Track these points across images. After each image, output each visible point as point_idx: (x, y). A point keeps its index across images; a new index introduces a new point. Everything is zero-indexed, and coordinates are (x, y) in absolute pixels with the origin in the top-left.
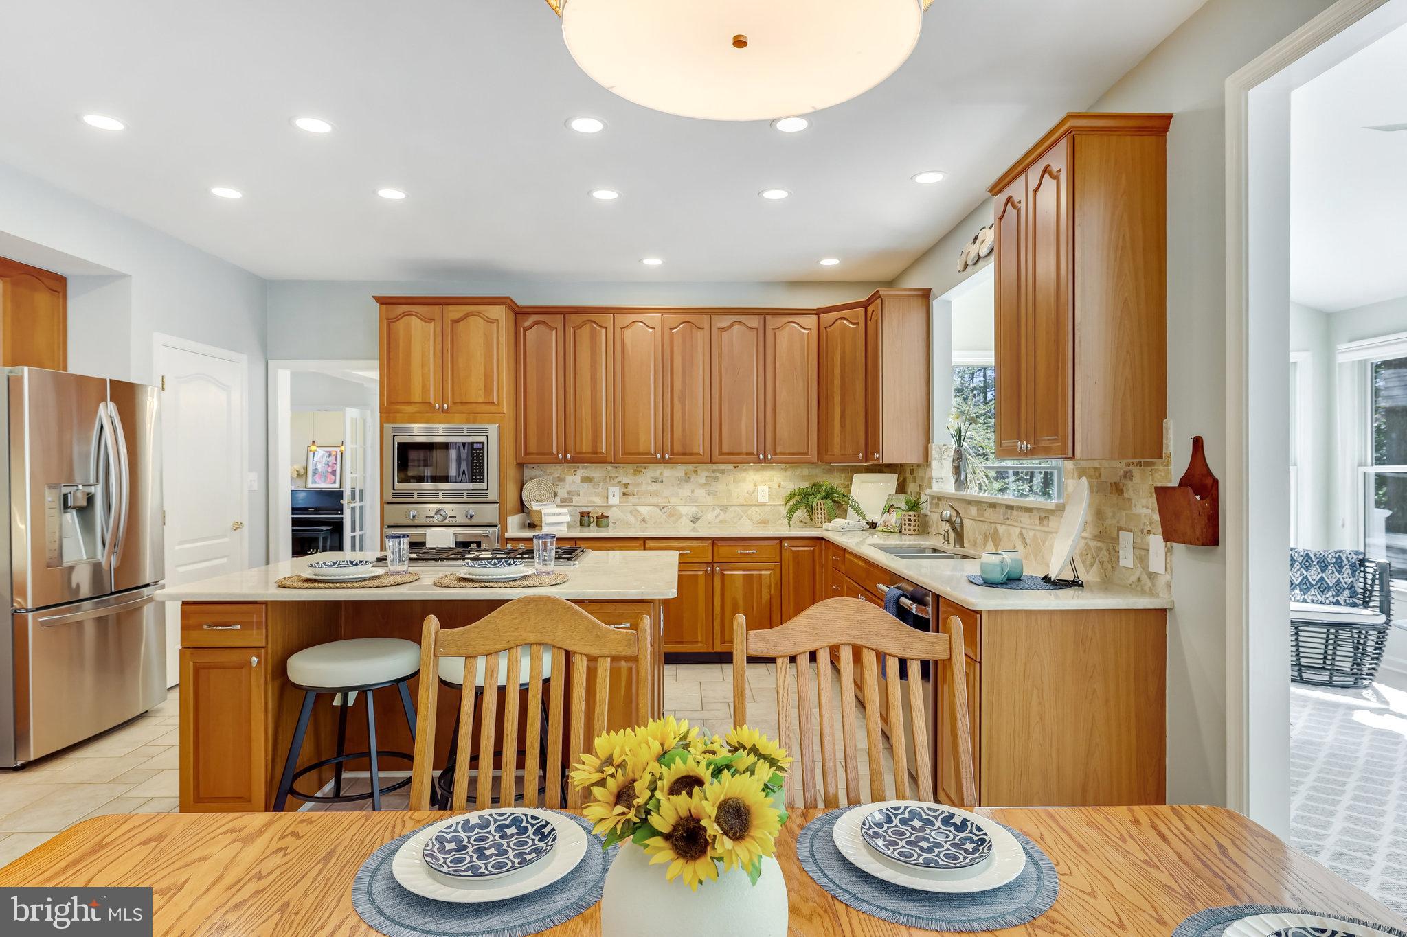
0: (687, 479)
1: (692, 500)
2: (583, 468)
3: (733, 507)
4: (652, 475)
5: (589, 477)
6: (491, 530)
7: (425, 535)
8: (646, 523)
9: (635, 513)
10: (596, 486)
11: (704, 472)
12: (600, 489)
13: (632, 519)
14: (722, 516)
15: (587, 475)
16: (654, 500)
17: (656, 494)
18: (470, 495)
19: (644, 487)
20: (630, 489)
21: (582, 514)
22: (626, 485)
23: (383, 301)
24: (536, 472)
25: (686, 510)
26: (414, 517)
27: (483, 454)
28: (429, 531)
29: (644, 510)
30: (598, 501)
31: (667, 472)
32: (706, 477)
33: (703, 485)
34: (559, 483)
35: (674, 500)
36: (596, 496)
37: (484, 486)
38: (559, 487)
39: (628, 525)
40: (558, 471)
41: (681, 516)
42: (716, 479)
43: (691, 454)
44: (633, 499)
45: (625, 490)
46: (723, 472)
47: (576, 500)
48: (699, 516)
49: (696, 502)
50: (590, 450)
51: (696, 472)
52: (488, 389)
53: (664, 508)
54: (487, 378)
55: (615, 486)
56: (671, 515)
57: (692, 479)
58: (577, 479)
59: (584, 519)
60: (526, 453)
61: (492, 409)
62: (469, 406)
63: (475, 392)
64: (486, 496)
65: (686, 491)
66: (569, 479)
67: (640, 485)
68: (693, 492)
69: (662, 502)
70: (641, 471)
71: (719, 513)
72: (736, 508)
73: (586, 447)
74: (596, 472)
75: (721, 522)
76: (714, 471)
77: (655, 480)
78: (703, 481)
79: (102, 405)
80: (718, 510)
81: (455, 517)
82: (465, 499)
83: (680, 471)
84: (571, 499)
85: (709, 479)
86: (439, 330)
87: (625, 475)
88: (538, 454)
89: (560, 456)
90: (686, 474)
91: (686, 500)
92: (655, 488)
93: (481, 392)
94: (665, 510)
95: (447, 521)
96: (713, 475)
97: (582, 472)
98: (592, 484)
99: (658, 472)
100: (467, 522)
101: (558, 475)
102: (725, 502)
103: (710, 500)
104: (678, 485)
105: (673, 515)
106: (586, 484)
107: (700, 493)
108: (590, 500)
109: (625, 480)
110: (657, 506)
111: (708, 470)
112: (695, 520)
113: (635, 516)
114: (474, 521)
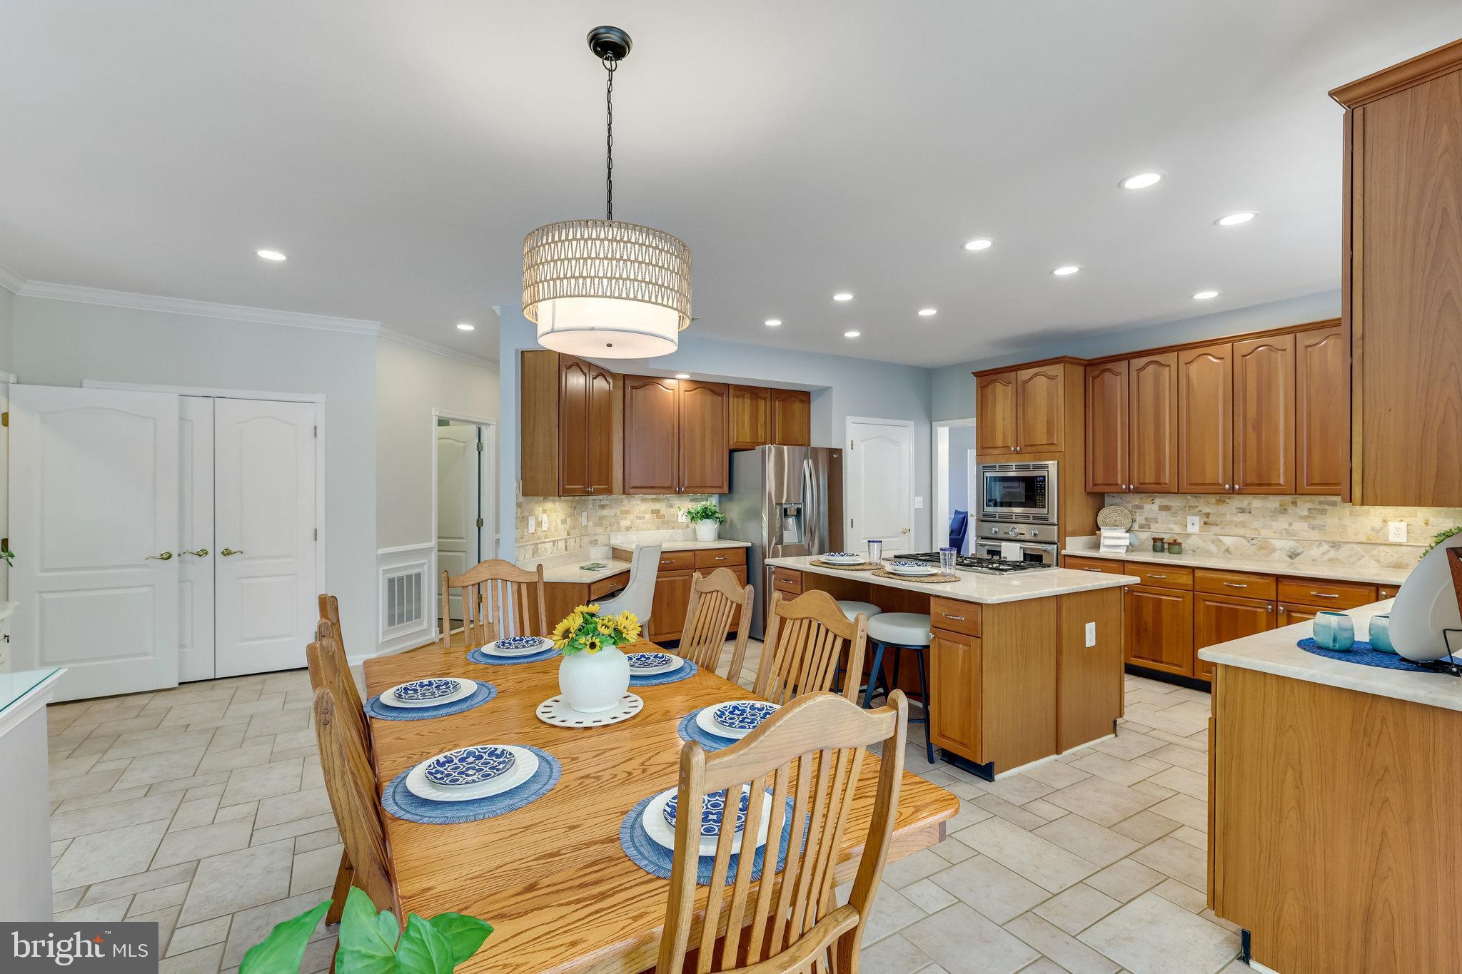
0: (1284, 511)
1: (1289, 534)
2: (1160, 498)
3: (1348, 546)
4: (1238, 506)
5: (1167, 506)
6: (1049, 547)
7: (1000, 546)
8: (1231, 554)
9: (1217, 542)
10: (1174, 515)
11: (1305, 505)
12: (1179, 518)
13: (1213, 548)
14: (1332, 554)
15: (1165, 504)
16: (1241, 531)
17: (1243, 525)
18: (1035, 518)
19: (1228, 517)
20: (1212, 519)
21: (1155, 540)
22: (1208, 515)
23: (978, 374)
24: (1116, 500)
25: (1283, 544)
26: (996, 532)
27: (1045, 485)
28: (1004, 544)
29: (1228, 541)
30: (1177, 529)
31: (1256, 503)
32: (1309, 509)
33: (1303, 518)
34: (1137, 510)
35: (1265, 533)
36: (1174, 524)
37: (1045, 511)
38: (1137, 514)
39: (1208, 554)
40: (1136, 500)
41: (1274, 550)
42: (1323, 512)
43: (1269, 485)
44: (1215, 529)
45: (1206, 520)
46: (1334, 504)
47: (1154, 527)
48: (1298, 551)
49: (1294, 535)
50: (1153, 481)
51: (1294, 503)
52: (1050, 433)
53: (1252, 539)
54: (1050, 423)
55: (1194, 514)
56: (1261, 548)
57: (1289, 511)
58: (1155, 507)
59: (1159, 545)
60: (1095, 485)
61: (1052, 448)
62: (1036, 447)
63: (1041, 437)
64: (1046, 519)
65: (1282, 523)
66: (1148, 507)
67: (1224, 515)
68: (1290, 524)
69: (1250, 534)
70: (1224, 501)
71: (1329, 551)
72: (1354, 546)
73: (1149, 477)
74: (1175, 502)
75: (1330, 560)
76: (1320, 503)
77: (1242, 511)
78: (1305, 513)
79: (805, 462)
80: (1326, 547)
81: (1024, 534)
82: (1031, 521)
83: (1274, 502)
84: (1149, 525)
85: (1314, 512)
86: (1015, 390)
87: (1208, 505)
88: (1104, 484)
89: (1124, 487)
90: (1281, 505)
91: (1281, 533)
92: (1242, 519)
93: (1045, 436)
94: (1254, 542)
95: (1018, 537)
96: (1319, 507)
97: (1160, 501)
98: (1171, 512)
99: (1246, 502)
100: (1034, 539)
101: (1137, 503)
102: (1338, 538)
103: (1315, 535)
104: (1271, 516)
105: (1264, 549)
106: (1165, 512)
107: (1301, 527)
108: (1167, 528)
109: (1207, 510)
110: (1244, 537)
111: (1313, 502)
112: (1293, 555)
113: (1217, 546)
114: (1039, 538)
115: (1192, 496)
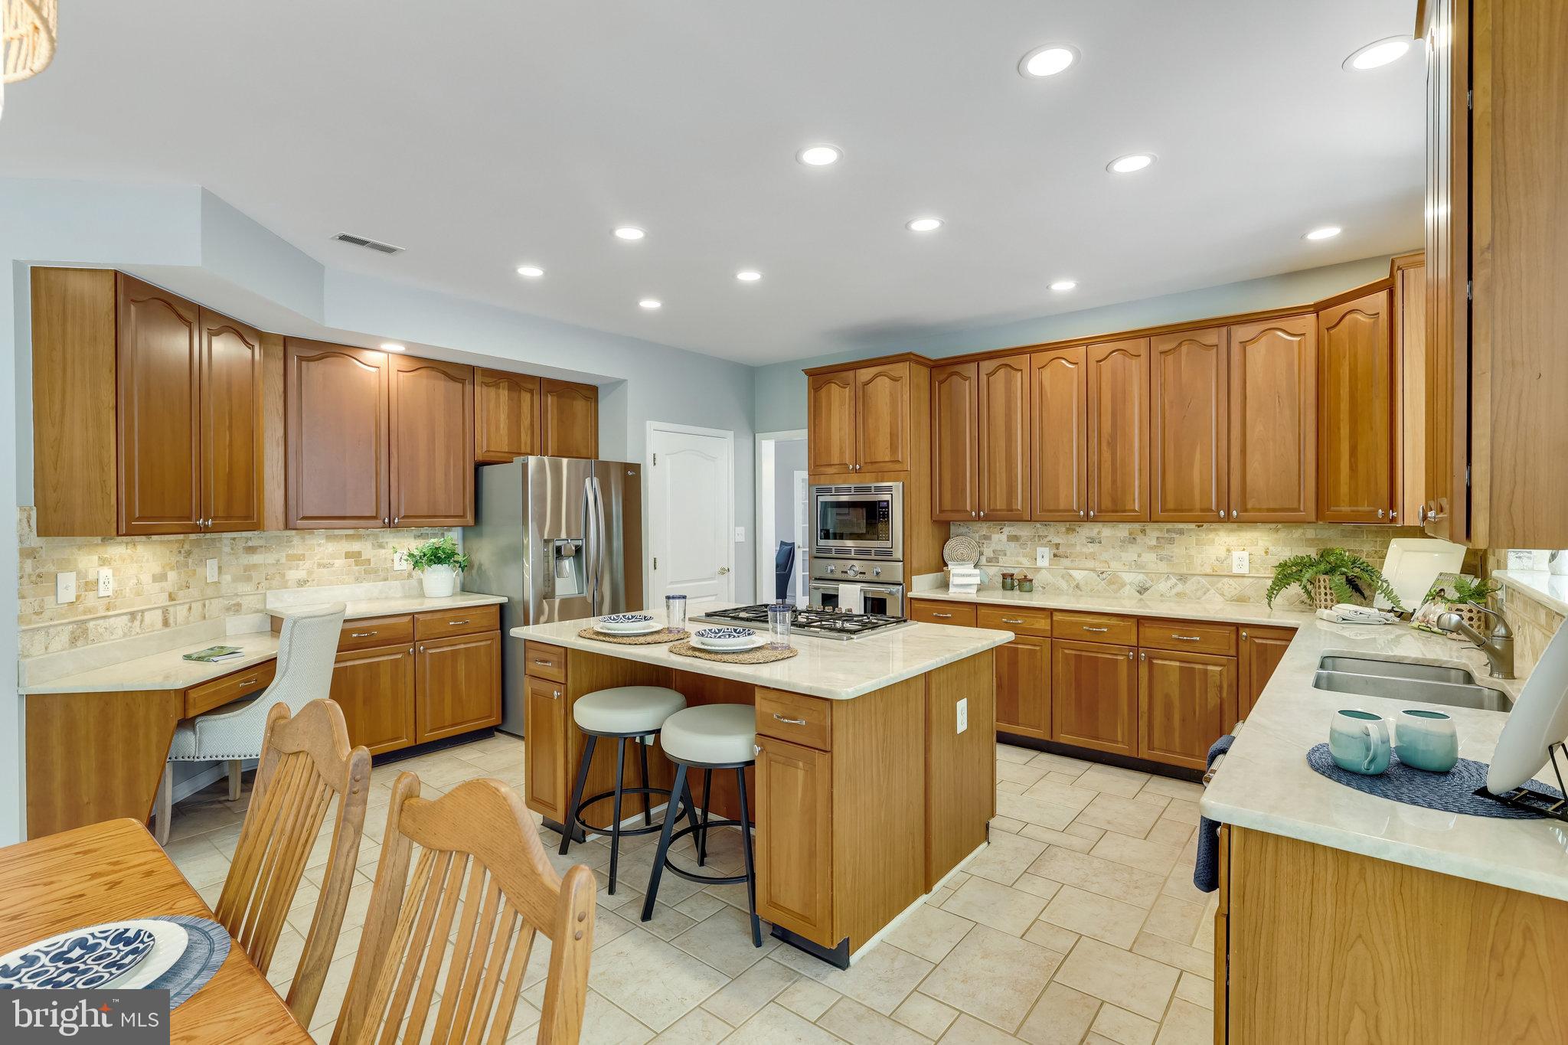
0: (1133, 540)
1: (1138, 566)
2: (1009, 526)
3: (1194, 579)
4: (1088, 535)
5: (1015, 536)
6: (894, 589)
7: (837, 589)
8: (1081, 590)
9: (1067, 577)
10: (1023, 545)
11: (1154, 532)
12: (1028, 550)
13: (1064, 585)
14: (1180, 587)
15: (1014, 533)
16: (1090, 564)
17: (1093, 557)
18: (876, 553)
19: (1078, 548)
20: (1062, 550)
21: (1004, 576)
22: (1057, 546)
23: (811, 373)
24: (963, 530)
25: (1131, 578)
26: (832, 571)
27: (888, 511)
28: (842, 586)
29: (1078, 575)
30: (1026, 562)
31: (1106, 531)
32: (1158, 538)
33: (1151, 548)
34: (985, 541)
35: (1115, 565)
36: (1024, 556)
37: (888, 544)
38: (985, 546)
39: (1059, 593)
40: (983, 529)
41: (1123, 585)
42: (1171, 541)
43: (1124, 511)
44: (1066, 562)
45: (1055, 551)
46: (1181, 532)
47: (1002, 560)
48: (1147, 586)
49: (1143, 568)
50: (1004, 507)
51: (1143, 531)
52: (893, 447)
53: (1102, 573)
54: (893, 436)
55: (1042, 545)
56: (1111, 583)
57: (1139, 540)
58: (1004, 537)
59: (1009, 582)
60: (941, 511)
61: (898, 467)
62: (877, 465)
63: (883, 453)
64: (890, 554)
65: (1131, 554)
66: (995, 537)
67: (1074, 545)
68: (1139, 555)
69: (1100, 567)
70: (1075, 530)
71: (1176, 584)
72: (1199, 578)
73: (1000, 504)
74: (1024, 531)
75: (1178, 594)
76: (1168, 531)
77: (1092, 541)
78: (1154, 542)
79: (587, 481)
80: (1173, 580)
81: (864, 573)
82: (873, 557)
83: (1123, 530)
84: (997, 558)
85: (1162, 541)
86: (853, 393)
87: (1056, 534)
88: (952, 511)
89: (974, 514)
90: (1130, 534)
91: (1130, 565)
92: (1091, 550)
93: (888, 451)
94: (1104, 576)
95: (858, 577)
96: (1166, 535)
97: (1009, 530)
98: (1020, 543)
99: (1096, 531)
100: (875, 579)
101: (985, 533)
102: (1184, 571)
103: (1163, 567)
104: (1121, 547)
105: (1113, 583)
106: (1013, 543)
107: (1150, 557)
108: (1015, 561)
109: (1056, 540)
110: (1093, 570)
111: (1161, 530)
112: (1142, 590)
113: (1067, 581)
114: (881, 579)
115: (1042, 525)
